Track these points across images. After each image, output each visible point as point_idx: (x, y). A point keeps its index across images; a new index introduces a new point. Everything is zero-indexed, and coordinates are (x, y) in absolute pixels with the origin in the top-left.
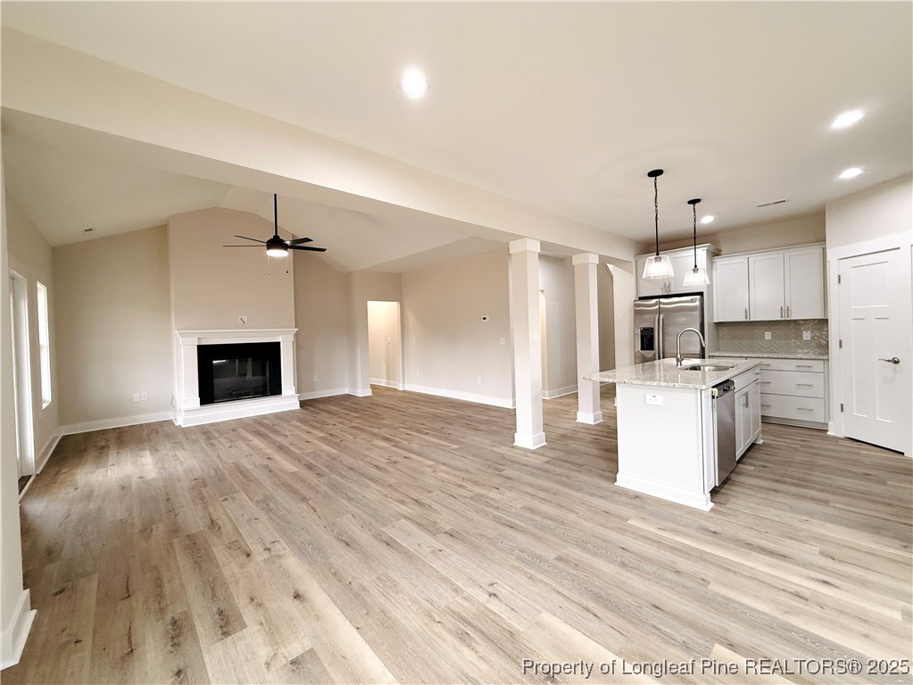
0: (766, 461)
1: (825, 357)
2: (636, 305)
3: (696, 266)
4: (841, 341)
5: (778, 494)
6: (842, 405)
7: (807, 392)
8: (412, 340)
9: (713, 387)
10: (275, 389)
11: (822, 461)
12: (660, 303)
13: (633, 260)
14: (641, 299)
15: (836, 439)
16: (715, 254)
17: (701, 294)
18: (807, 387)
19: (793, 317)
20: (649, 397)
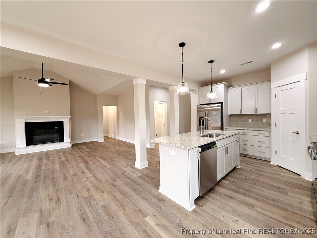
0: (237, 179)
1: (270, 130)
2: (198, 108)
3: (211, 90)
4: (276, 123)
5: (232, 200)
6: (276, 151)
7: (262, 145)
8: (121, 121)
9: (198, 147)
10: (61, 139)
11: (262, 179)
12: (206, 107)
13: (198, 90)
14: (200, 105)
15: (273, 166)
16: (229, 86)
17: (222, 103)
18: (263, 143)
19: (259, 113)
20: (170, 151)
